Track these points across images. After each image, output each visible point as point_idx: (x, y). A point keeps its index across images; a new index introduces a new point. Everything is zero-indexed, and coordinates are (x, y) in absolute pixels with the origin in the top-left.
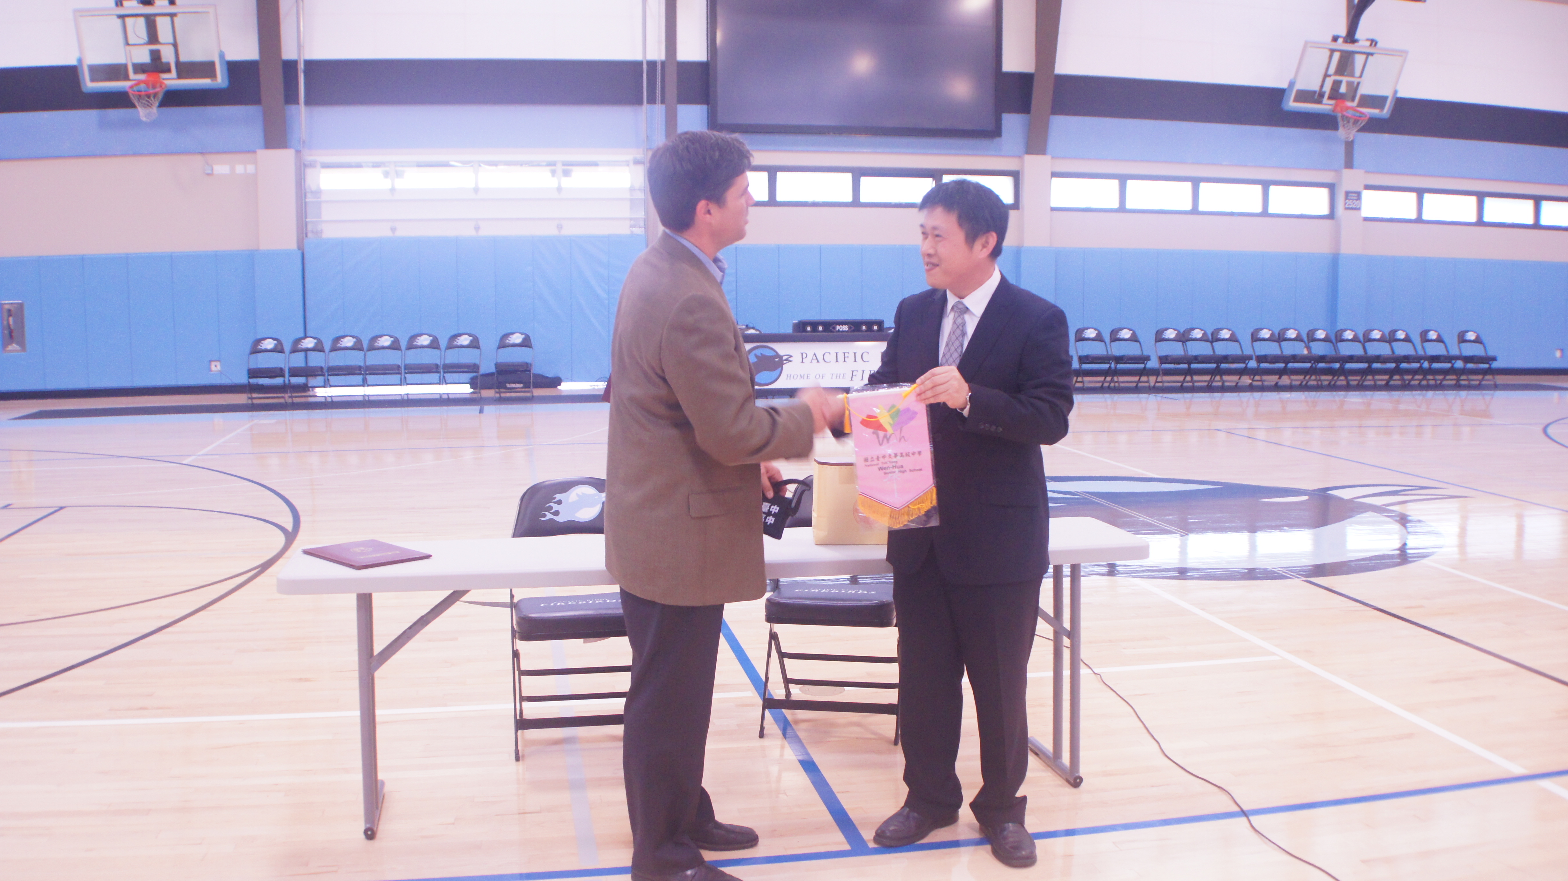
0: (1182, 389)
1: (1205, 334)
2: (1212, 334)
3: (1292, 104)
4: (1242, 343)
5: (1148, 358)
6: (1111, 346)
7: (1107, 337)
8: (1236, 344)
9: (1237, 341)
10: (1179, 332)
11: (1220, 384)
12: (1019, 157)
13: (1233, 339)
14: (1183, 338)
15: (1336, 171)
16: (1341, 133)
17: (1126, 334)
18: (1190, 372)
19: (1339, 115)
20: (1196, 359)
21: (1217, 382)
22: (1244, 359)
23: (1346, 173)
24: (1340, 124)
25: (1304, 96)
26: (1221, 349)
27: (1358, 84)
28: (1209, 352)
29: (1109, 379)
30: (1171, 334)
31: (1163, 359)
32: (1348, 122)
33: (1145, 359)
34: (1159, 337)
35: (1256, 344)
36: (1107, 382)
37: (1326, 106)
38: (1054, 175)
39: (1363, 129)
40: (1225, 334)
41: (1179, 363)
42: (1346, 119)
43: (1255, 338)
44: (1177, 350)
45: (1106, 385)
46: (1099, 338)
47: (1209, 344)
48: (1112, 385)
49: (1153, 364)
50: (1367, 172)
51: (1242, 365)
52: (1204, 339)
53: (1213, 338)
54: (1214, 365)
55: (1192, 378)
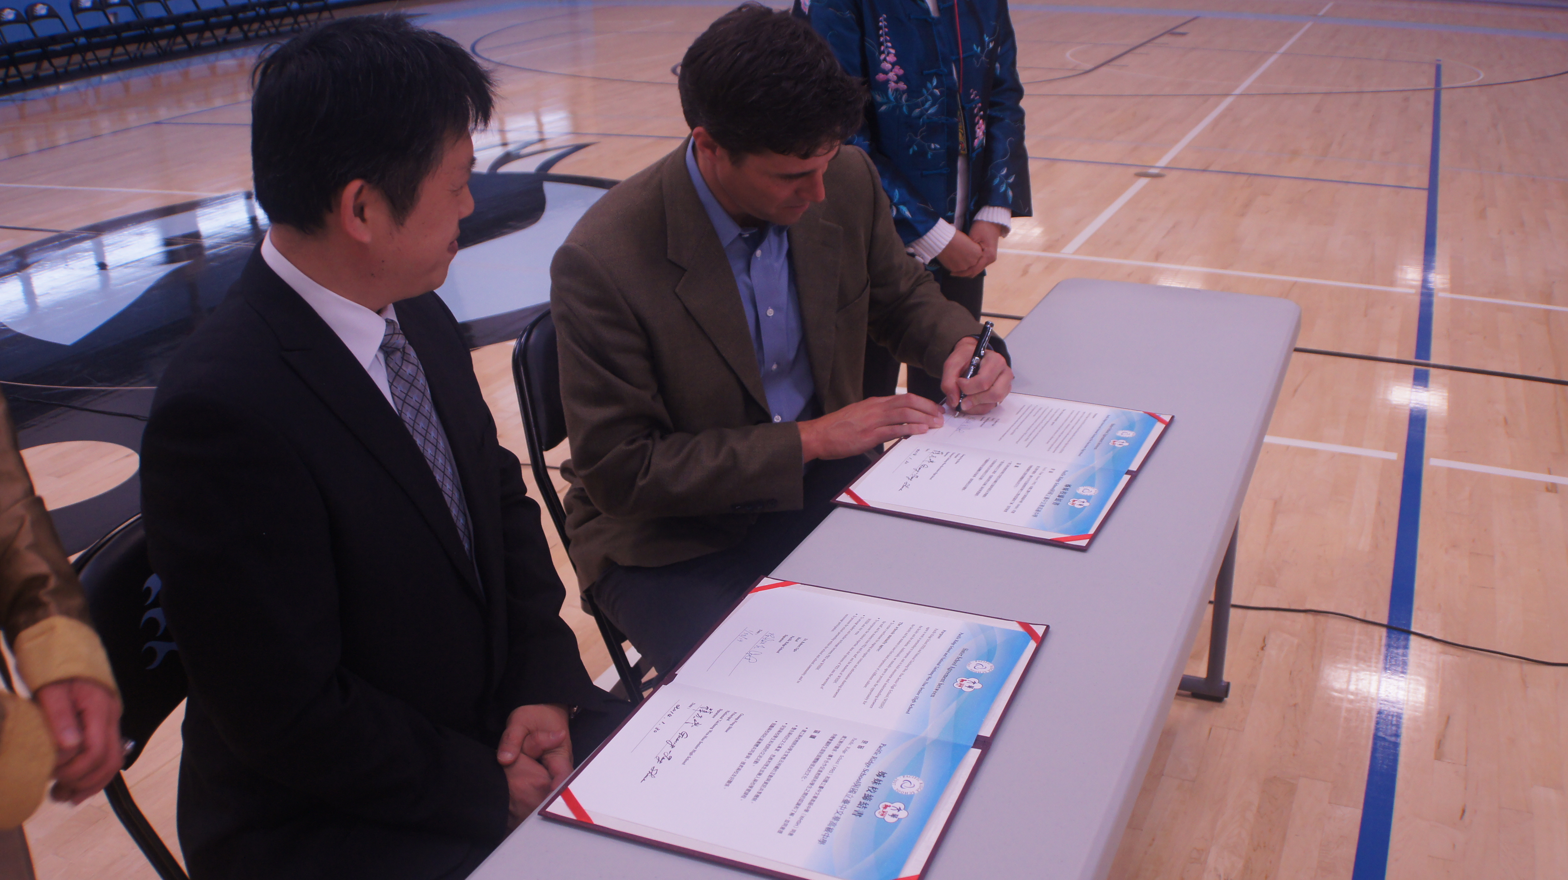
1: (18, 14)
2: (26, 12)
4: (62, 17)
8: (57, 20)
9: (56, 16)
11: (51, 71)
13: (52, 14)
18: (13, 63)
21: (46, 69)
22: (69, 37)
26: (44, 29)
28: (29, 36)
35: (79, 16)
40: (41, 10)
43: (76, 9)
47: (25, 26)
51: (70, 44)
52: (18, 20)
53: (27, 17)
54: (39, 50)
55: (18, 70)
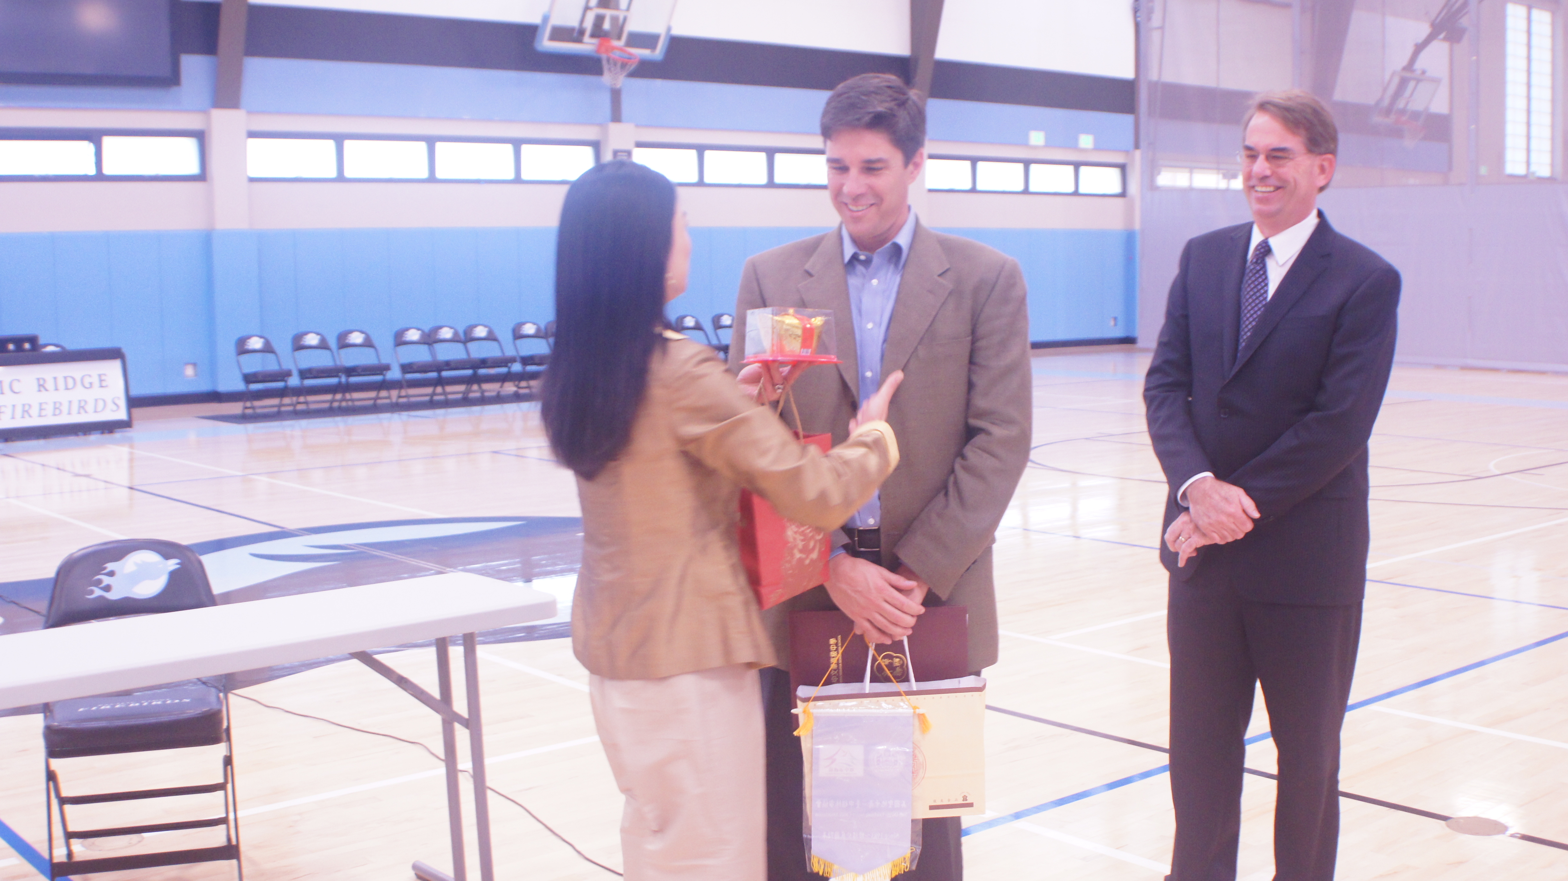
0: (432, 404)
1: (456, 333)
2: (465, 333)
3: (546, 44)
4: (502, 342)
5: (387, 368)
6: (338, 354)
7: (333, 343)
8: (494, 344)
9: (495, 339)
10: (423, 331)
11: (478, 395)
12: (205, 112)
13: (491, 337)
14: (430, 339)
15: (600, 125)
16: (607, 79)
17: (357, 338)
18: (440, 382)
19: (604, 56)
20: (448, 365)
21: (475, 391)
22: (505, 362)
23: (614, 127)
24: (606, 67)
25: (560, 33)
26: (478, 351)
27: (625, 19)
28: (463, 355)
29: (339, 396)
30: (413, 335)
31: (406, 368)
32: (615, 65)
33: (382, 369)
34: (399, 341)
35: (519, 342)
36: (336, 401)
37: (588, 46)
38: (252, 134)
39: (633, 74)
40: (481, 332)
41: (425, 372)
42: (612, 62)
43: (517, 335)
44: (422, 355)
45: (336, 404)
46: (323, 345)
47: (461, 346)
48: (344, 404)
49: (395, 374)
50: (637, 126)
51: (503, 370)
52: (455, 340)
53: (466, 338)
54: (469, 372)
55: (444, 389)
